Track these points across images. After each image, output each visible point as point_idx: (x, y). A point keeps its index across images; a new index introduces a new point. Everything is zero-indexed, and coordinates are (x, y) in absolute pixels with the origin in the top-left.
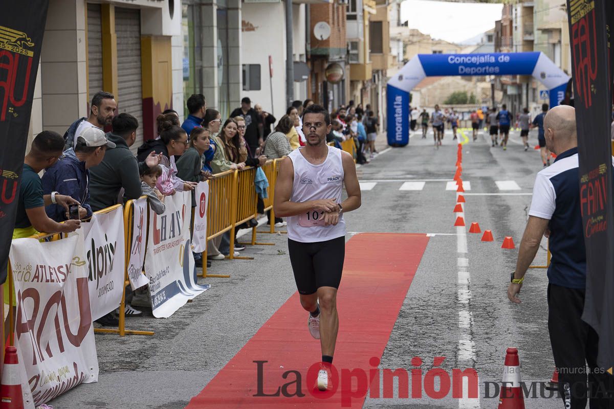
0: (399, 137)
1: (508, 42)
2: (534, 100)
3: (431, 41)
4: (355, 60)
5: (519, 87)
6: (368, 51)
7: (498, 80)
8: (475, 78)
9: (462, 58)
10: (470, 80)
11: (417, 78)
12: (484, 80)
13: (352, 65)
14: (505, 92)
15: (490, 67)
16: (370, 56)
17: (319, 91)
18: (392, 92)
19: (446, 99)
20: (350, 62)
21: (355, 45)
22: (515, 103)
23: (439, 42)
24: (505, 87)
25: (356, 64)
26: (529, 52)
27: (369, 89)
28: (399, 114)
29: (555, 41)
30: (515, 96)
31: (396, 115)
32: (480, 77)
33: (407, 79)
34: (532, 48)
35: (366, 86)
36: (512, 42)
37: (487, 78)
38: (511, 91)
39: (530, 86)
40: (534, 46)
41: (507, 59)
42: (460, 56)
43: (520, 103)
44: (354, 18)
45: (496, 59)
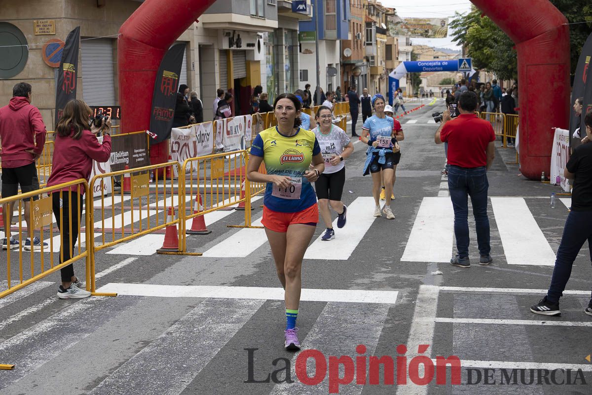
4: (373, 65)
10: (453, 73)
11: (403, 73)
15: (438, 67)
16: (385, 62)
17: (349, 80)
18: (391, 80)
19: (440, 82)
20: (370, 66)
21: (374, 57)
23: (437, 52)
33: (398, 73)
41: (446, 63)
42: (424, 62)
44: (371, 44)
45: (441, 64)
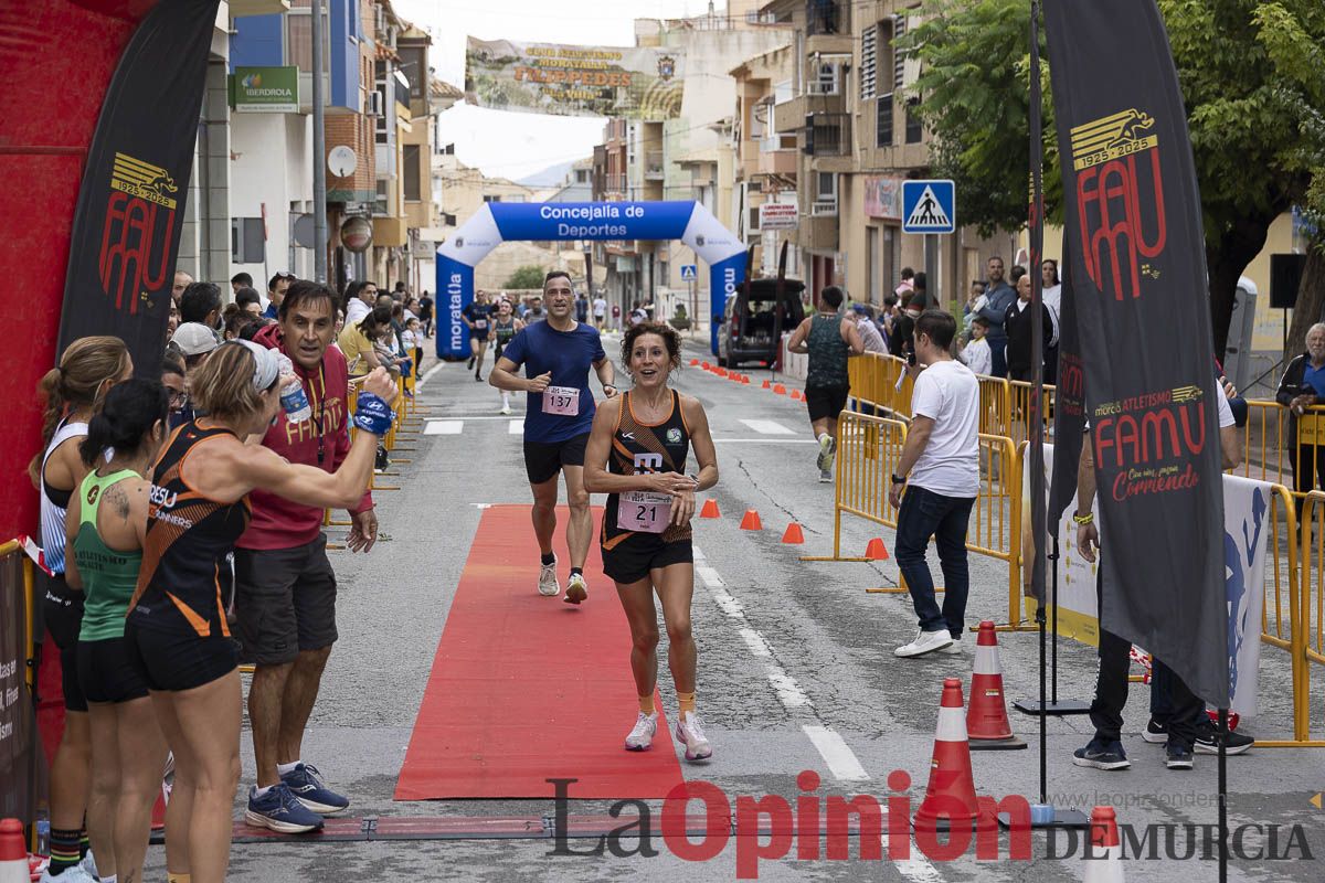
0: (456, 345)
1: (619, 183)
2: (663, 283)
3: (480, 179)
4: (381, 211)
5: (637, 259)
6: (402, 195)
7: (599, 247)
8: (555, 244)
9: (564, 211)
10: (548, 248)
11: (488, 244)
12: (572, 248)
13: (375, 219)
14: (612, 268)
15: (610, 226)
16: (405, 204)
17: (333, 263)
18: (445, 266)
19: (508, 280)
20: (373, 215)
21: (382, 186)
22: (629, 287)
23: (496, 183)
24: (612, 260)
25: (384, 218)
26: (654, 202)
27: (396, 263)
28: (456, 304)
29: (704, 181)
30: (630, 274)
31: (452, 307)
32: (563, 243)
33: (470, 244)
34: (661, 197)
35: (394, 255)
36: (626, 184)
37: (578, 244)
38: (622, 266)
39: (656, 259)
40: (664, 190)
41: (640, 212)
42: (561, 206)
43: (639, 286)
44: (382, 139)
45: (622, 212)
